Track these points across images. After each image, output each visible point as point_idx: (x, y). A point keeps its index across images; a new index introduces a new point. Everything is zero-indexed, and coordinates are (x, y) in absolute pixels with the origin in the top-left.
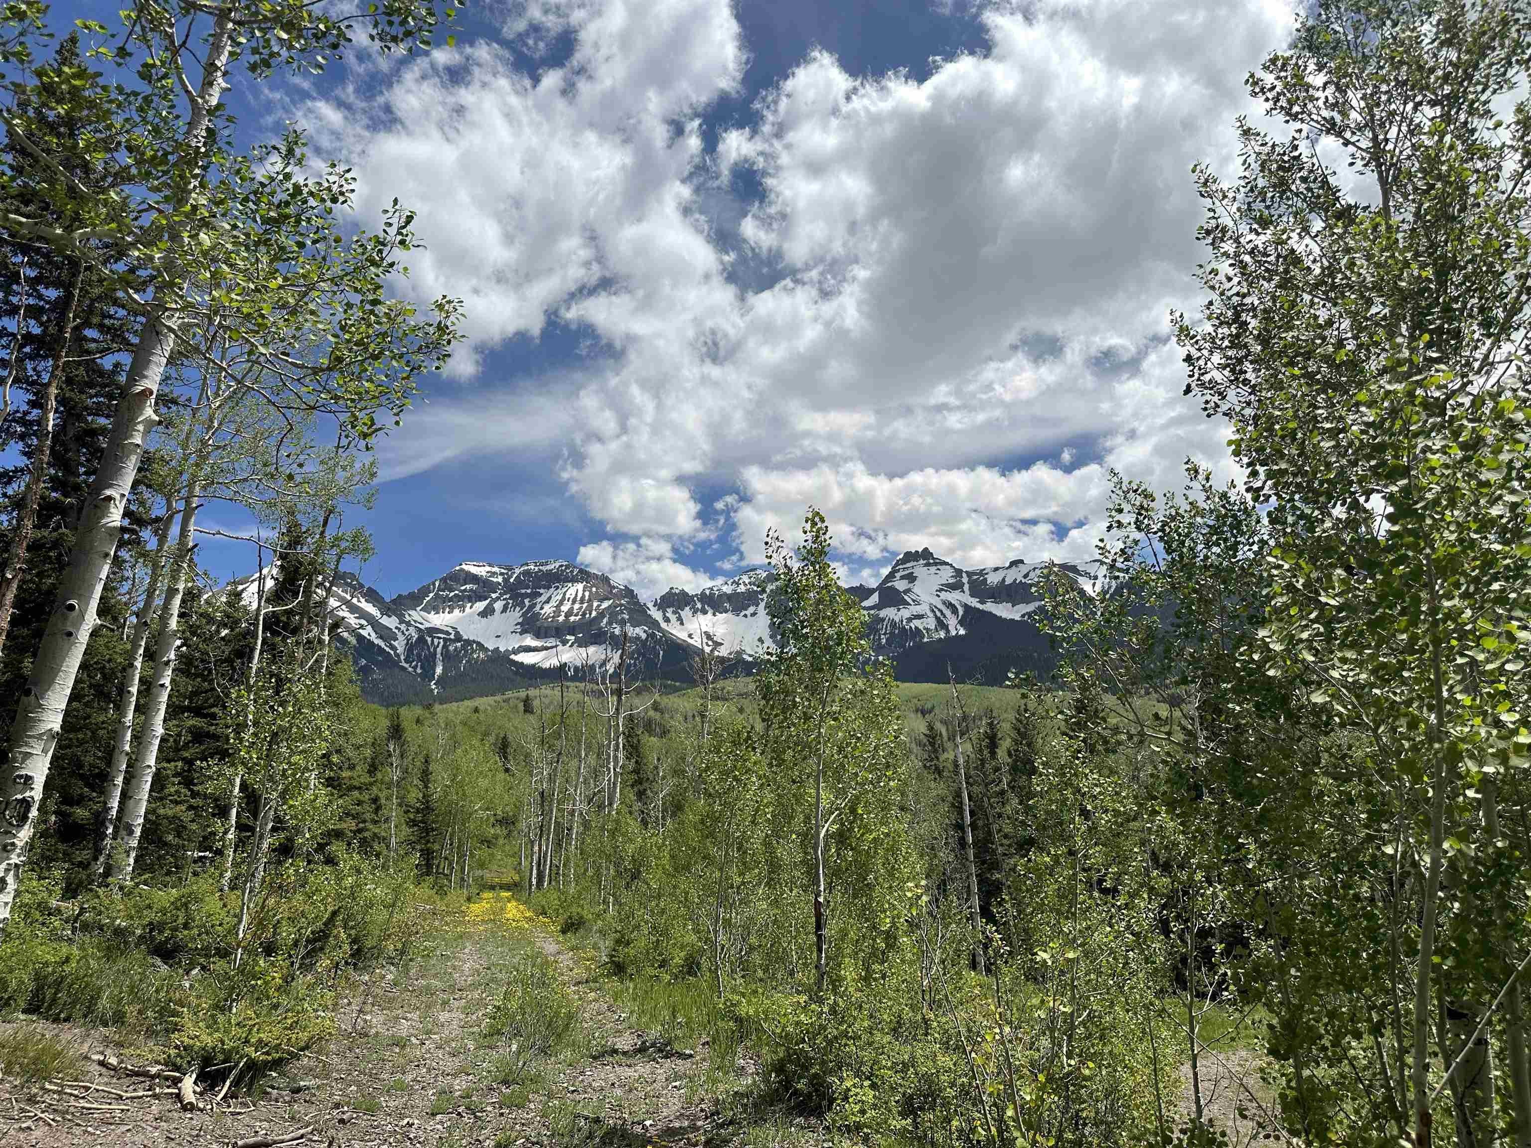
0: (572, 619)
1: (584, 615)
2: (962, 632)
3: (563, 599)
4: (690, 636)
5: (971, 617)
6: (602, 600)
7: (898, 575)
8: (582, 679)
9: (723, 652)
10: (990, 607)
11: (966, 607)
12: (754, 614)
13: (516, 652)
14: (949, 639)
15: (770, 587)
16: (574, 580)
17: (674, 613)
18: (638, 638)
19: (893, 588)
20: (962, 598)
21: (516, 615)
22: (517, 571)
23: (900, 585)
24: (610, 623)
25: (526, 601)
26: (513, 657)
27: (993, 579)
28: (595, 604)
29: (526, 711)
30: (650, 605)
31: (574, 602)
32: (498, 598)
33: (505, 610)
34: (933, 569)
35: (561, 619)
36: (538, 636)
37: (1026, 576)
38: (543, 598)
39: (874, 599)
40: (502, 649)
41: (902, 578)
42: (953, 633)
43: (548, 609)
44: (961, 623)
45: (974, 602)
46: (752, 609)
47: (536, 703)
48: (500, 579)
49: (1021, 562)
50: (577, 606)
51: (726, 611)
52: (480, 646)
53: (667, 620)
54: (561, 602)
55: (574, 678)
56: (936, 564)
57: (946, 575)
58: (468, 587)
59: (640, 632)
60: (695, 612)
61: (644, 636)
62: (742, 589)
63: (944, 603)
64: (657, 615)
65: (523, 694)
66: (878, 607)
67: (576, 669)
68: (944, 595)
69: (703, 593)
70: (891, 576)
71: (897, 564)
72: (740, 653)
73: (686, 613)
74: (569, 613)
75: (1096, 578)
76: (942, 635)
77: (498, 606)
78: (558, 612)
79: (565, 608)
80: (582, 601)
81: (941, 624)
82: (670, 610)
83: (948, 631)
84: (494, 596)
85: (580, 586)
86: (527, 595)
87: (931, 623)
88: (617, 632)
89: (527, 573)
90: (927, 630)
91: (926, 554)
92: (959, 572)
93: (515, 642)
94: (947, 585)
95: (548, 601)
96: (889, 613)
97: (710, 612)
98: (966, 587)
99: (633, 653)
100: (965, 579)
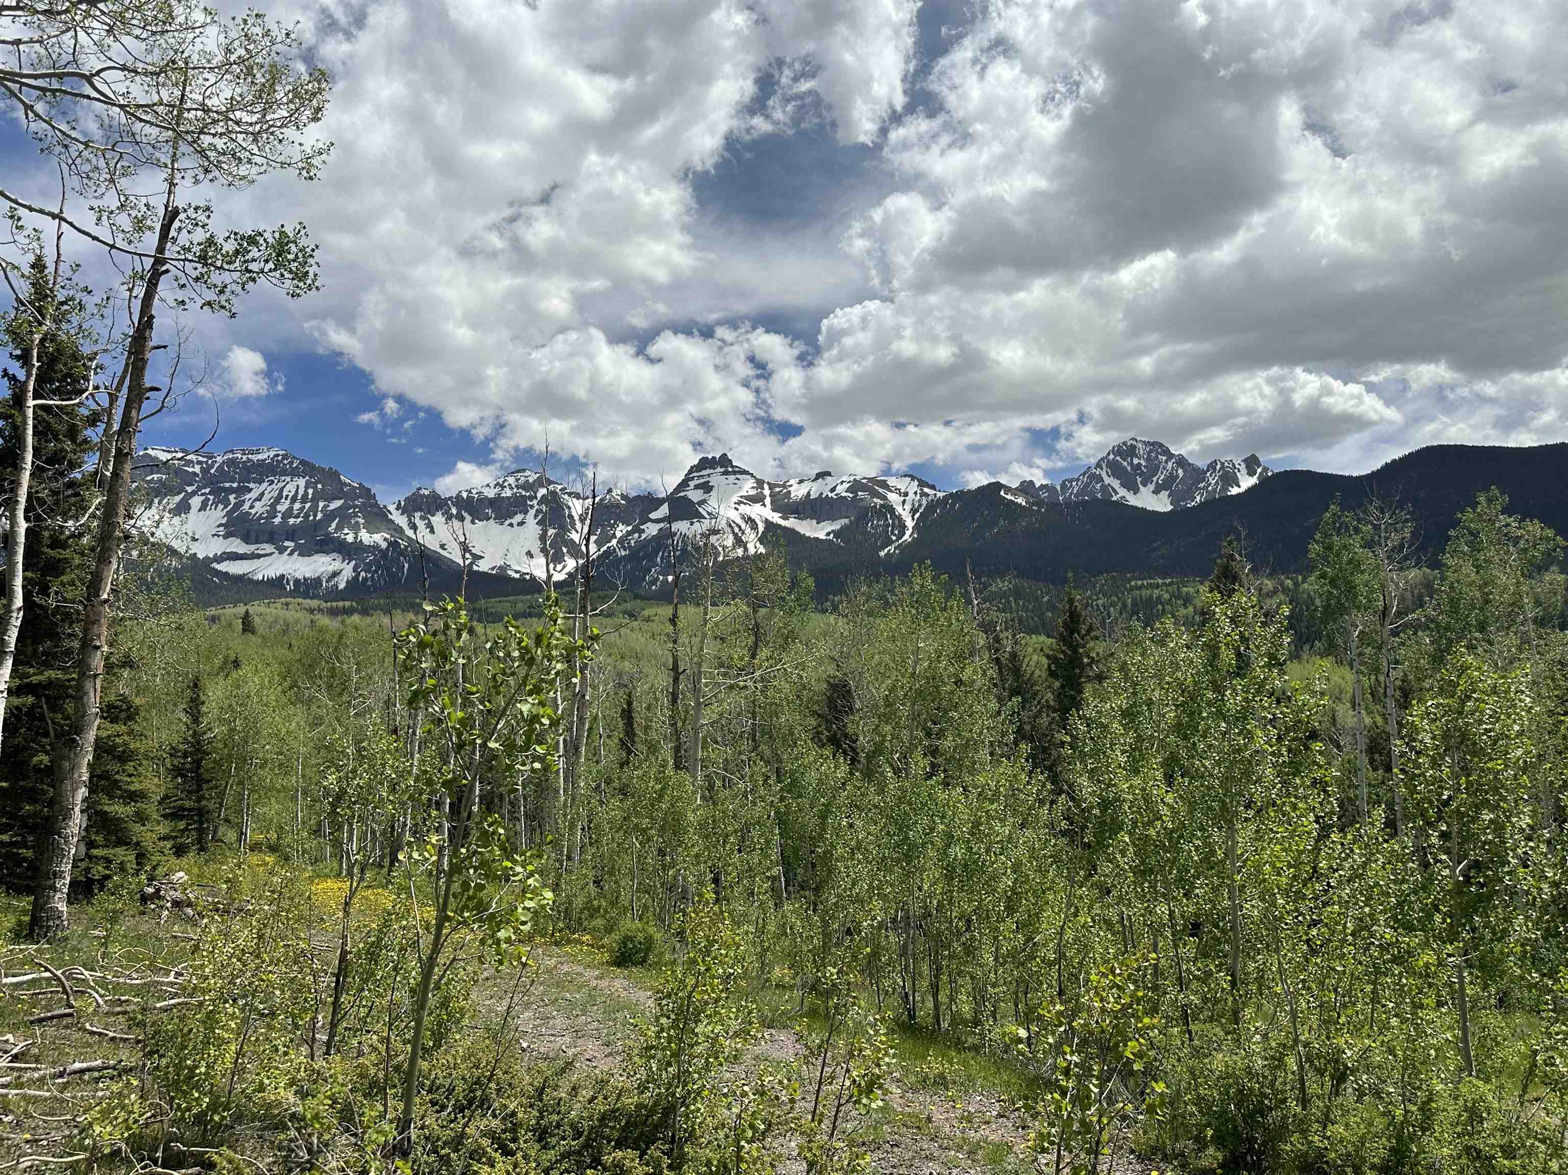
0: (292, 521)
1: (306, 516)
2: (762, 550)
3: (280, 496)
4: (442, 546)
5: (771, 532)
6: (331, 499)
7: (692, 484)
8: (306, 596)
9: (483, 566)
10: (791, 523)
11: (768, 524)
12: (521, 524)
13: (220, 559)
14: (746, 557)
15: (542, 492)
16: (294, 473)
17: (422, 518)
18: (376, 547)
19: (685, 498)
20: (763, 512)
21: (218, 515)
22: (219, 459)
23: (695, 495)
24: (339, 528)
25: (232, 497)
26: (215, 565)
27: (798, 492)
28: (321, 504)
29: (244, 630)
30: (392, 508)
31: (294, 500)
32: (194, 493)
33: (203, 507)
34: (732, 478)
35: (277, 520)
36: (247, 540)
37: (833, 490)
38: (254, 495)
39: (664, 511)
40: (201, 556)
41: (697, 487)
42: (752, 551)
43: (259, 508)
44: (761, 540)
45: (776, 518)
46: (519, 518)
47: (257, 620)
48: (197, 469)
49: (828, 474)
50: (297, 506)
51: (488, 519)
52: (173, 552)
53: (414, 527)
54: (278, 500)
55: (292, 594)
56: (735, 473)
57: (748, 487)
58: (156, 477)
59: (379, 538)
60: (449, 517)
61: (384, 545)
62: (507, 493)
63: (743, 517)
64: (401, 520)
65: (241, 609)
66: (669, 519)
67: (297, 582)
68: (746, 509)
69: (459, 496)
70: (684, 485)
71: (691, 471)
72: (504, 568)
73: (438, 519)
74: (288, 514)
75: (906, 494)
76: (740, 552)
77: (196, 502)
78: (273, 512)
79: (282, 508)
80: (304, 499)
81: (739, 542)
82: (418, 515)
83: (746, 549)
84: (189, 489)
85: (302, 482)
86: (232, 490)
87: (729, 541)
88: (350, 538)
89: (232, 462)
90: (724, 547)
91: (724, 461)
92: (760, 483)
93: (216, 547)
94: (746, 498)
95: (259, 499)
96: (681, 527)
97: (468, 518)
98: (768, 501)
99: (370, 564)
100: (767, 492)
